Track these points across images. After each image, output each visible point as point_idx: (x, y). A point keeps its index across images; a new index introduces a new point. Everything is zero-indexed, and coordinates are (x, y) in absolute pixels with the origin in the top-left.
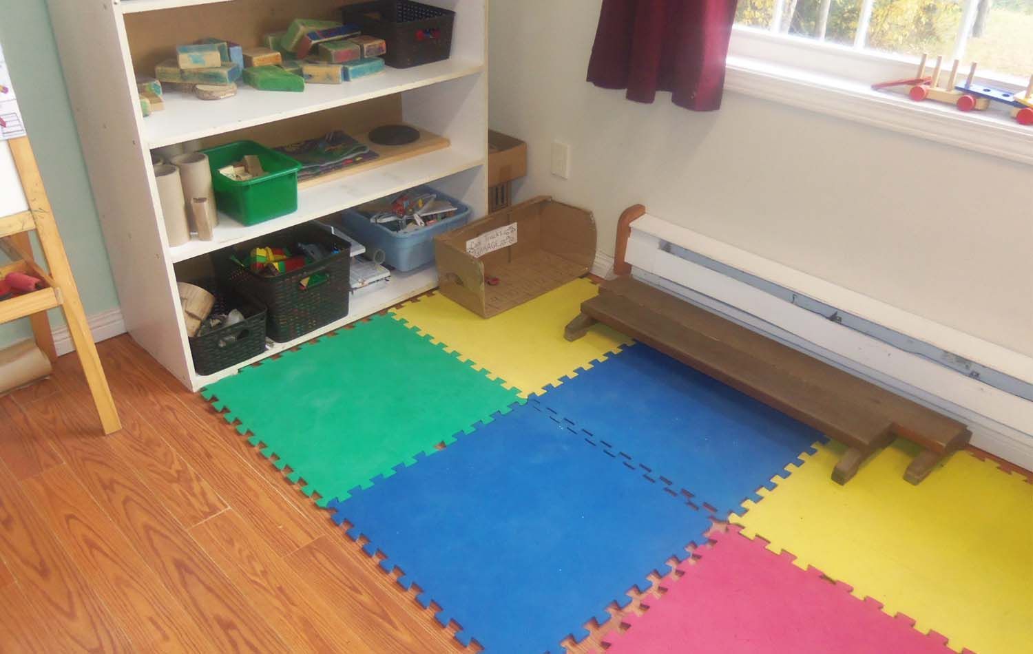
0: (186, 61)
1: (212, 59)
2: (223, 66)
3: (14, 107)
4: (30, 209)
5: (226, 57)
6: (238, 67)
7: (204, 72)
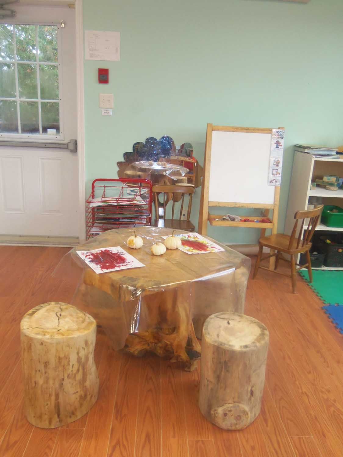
0: (325, 179)
1: (333, 179)
2: (336, 182)
3: (280, 178)
4: (274, 204)
5: (337, 180)
6: (340, 183)
7: (330, 182)
